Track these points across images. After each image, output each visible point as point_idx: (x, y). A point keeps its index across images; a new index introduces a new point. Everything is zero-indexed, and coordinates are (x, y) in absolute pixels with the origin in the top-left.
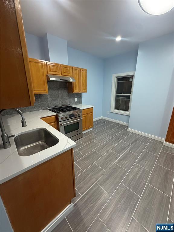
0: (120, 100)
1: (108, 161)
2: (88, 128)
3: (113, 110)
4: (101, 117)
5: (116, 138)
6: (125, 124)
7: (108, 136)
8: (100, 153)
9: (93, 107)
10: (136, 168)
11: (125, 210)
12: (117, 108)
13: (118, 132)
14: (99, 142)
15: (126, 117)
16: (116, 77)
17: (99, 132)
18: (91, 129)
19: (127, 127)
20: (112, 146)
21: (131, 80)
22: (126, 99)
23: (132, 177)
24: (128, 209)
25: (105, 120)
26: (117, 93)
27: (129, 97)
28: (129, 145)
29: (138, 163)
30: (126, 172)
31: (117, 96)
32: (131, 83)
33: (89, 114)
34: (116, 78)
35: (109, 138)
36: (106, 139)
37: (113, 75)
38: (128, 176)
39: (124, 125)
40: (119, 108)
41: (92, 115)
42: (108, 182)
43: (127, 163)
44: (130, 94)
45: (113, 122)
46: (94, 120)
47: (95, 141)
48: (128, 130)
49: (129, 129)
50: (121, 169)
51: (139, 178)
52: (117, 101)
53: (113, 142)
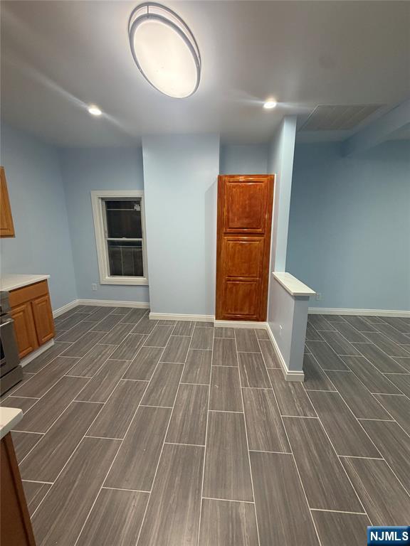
0: (119, 252)
1: (124, 409)
2: (40, 344)
3: (108, 278)
4: (76, 302)
5: (127, 344)
6: (141, 304)
7: (106, 346)
8: (95, 399)
9: (46, 280)
10: (185, 391)
11: (186, 497)
12: (115, 272)
13: (129, 328)
14: (85, 371)
15: (142, 288)
16: (102, 199)
17: (79, 342)
18: (52, 343)
19: (148, 311)
20: (124, 366)
21: (137, 208)
22: (133, 249)
23: (181, 415)
24: (191, 488)
25: (88, 306)
26: (110, 236)
27: (140, 244)
28: (160, 350)
29: (185, 379)
30: (168, 411)
31: (111, 244)
32: (139, 213)
33: (37, 301)
34: (100, 201)
35: (112, 348)
36: (104, 355)
37: (93, 192)
38: (174, 418)
39: (140, 309)
40: (121, 271)
41: (48, 301)
42: (134, 463)
43: (166, 390)
44: (141, 237)
45: (112, 308)
46: (56, 313)
47: (71, 374)
48: (150, 319)
49: (152, 315)
50: (156, 412)
51: (193, 411)
52: (113, 256)
53: (122, 358)
